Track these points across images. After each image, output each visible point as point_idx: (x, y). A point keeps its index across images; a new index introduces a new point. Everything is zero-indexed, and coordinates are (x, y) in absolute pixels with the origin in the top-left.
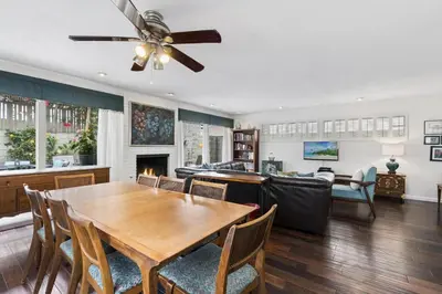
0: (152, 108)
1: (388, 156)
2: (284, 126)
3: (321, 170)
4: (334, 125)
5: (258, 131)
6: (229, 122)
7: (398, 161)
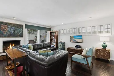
0: (11, 24)
1: (103, 41)
2: (66, 30)
3: (77, 46)
4: (82, 29)
5: (58, 32)
6: (50, 29)
7: (107, 44)
